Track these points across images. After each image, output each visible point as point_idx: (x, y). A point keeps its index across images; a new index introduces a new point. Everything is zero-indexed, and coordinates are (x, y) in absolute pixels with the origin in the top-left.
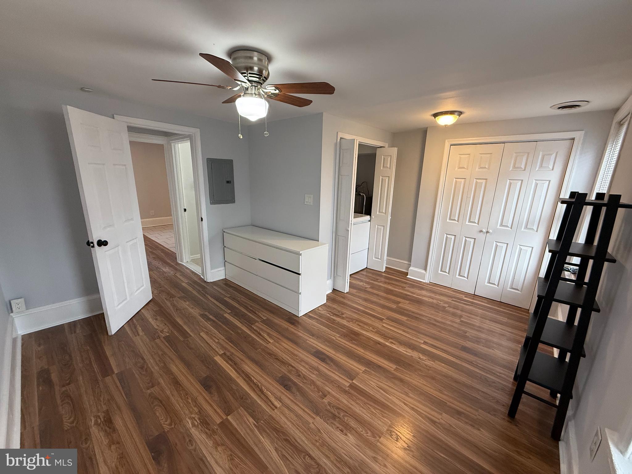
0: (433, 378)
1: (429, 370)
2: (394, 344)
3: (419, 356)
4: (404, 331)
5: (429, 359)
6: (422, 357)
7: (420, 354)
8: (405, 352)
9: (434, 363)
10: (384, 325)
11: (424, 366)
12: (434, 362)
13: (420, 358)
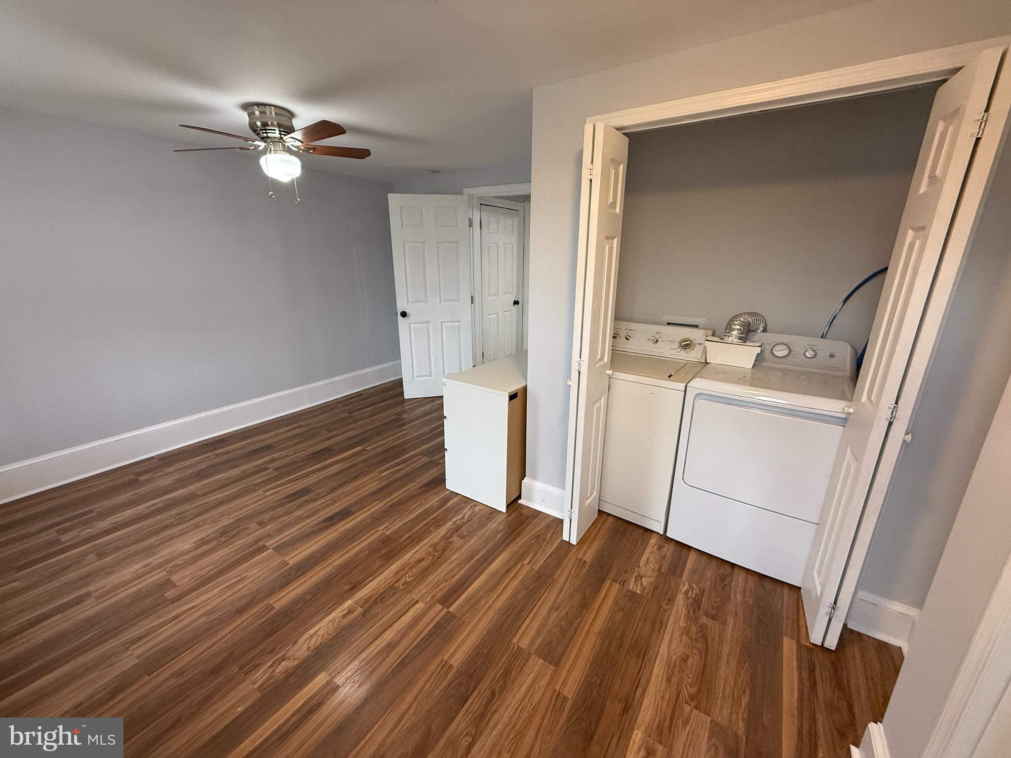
0: (216, 671)
1: (241, 668)
2: (344, 616)
3: (289, 658)
4: (391, 646)
5: (272, 681)
6: (283, 663)
7: (296, 662)
8: (312, 632)
9: (256, 686)
10: (420, 606)
11: (257, 662)
12: (259, 688)
13: (283, 659)
